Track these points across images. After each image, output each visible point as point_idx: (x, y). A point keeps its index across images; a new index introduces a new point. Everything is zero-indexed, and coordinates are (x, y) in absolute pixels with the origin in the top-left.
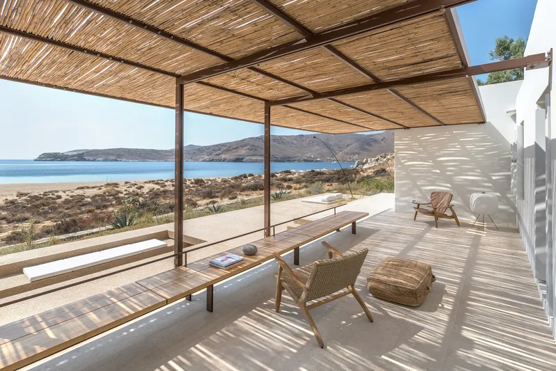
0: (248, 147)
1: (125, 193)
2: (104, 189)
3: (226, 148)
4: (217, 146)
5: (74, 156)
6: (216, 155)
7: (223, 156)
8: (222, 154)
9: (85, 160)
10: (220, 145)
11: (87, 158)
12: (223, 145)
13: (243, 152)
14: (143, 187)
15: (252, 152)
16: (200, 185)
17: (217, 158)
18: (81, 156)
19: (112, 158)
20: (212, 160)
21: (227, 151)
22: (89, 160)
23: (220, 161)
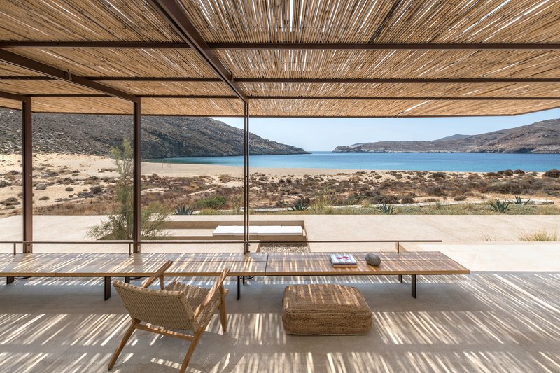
0: (542, 133)
1: (364, 180)
2: (352, 176)
3: (504, 136)
4: (491, 134)
5: (354, 148)
6: (490, 145)
7: (500, 146)
8: (498, 143)
9: (362, 151)
10: (496, 132)
11: (363, 150)
12: (501, 133)
13: (532, 140)
14: (380, 177)
15: (548, 141)
16: (437, 180)
17: (492, 148)
18: (359, 149)
19: (382, 149)
20: (484, 151)
21: (506, 139)
22: (364, 152)
23: (495, 152)
